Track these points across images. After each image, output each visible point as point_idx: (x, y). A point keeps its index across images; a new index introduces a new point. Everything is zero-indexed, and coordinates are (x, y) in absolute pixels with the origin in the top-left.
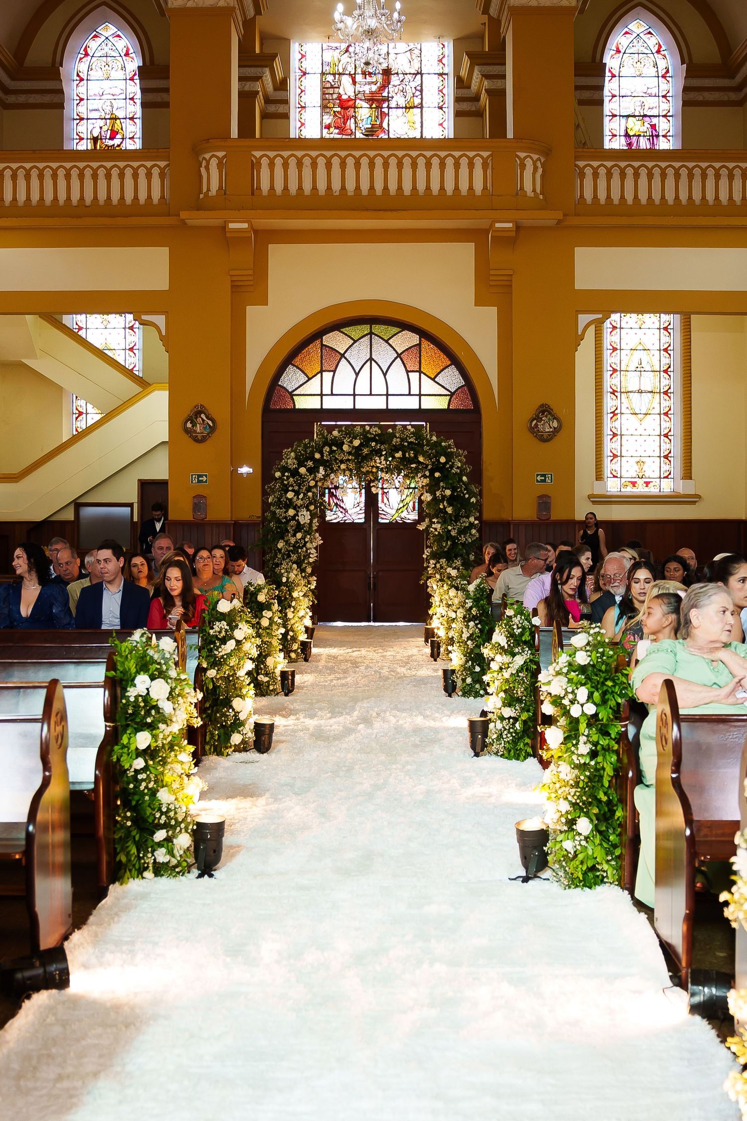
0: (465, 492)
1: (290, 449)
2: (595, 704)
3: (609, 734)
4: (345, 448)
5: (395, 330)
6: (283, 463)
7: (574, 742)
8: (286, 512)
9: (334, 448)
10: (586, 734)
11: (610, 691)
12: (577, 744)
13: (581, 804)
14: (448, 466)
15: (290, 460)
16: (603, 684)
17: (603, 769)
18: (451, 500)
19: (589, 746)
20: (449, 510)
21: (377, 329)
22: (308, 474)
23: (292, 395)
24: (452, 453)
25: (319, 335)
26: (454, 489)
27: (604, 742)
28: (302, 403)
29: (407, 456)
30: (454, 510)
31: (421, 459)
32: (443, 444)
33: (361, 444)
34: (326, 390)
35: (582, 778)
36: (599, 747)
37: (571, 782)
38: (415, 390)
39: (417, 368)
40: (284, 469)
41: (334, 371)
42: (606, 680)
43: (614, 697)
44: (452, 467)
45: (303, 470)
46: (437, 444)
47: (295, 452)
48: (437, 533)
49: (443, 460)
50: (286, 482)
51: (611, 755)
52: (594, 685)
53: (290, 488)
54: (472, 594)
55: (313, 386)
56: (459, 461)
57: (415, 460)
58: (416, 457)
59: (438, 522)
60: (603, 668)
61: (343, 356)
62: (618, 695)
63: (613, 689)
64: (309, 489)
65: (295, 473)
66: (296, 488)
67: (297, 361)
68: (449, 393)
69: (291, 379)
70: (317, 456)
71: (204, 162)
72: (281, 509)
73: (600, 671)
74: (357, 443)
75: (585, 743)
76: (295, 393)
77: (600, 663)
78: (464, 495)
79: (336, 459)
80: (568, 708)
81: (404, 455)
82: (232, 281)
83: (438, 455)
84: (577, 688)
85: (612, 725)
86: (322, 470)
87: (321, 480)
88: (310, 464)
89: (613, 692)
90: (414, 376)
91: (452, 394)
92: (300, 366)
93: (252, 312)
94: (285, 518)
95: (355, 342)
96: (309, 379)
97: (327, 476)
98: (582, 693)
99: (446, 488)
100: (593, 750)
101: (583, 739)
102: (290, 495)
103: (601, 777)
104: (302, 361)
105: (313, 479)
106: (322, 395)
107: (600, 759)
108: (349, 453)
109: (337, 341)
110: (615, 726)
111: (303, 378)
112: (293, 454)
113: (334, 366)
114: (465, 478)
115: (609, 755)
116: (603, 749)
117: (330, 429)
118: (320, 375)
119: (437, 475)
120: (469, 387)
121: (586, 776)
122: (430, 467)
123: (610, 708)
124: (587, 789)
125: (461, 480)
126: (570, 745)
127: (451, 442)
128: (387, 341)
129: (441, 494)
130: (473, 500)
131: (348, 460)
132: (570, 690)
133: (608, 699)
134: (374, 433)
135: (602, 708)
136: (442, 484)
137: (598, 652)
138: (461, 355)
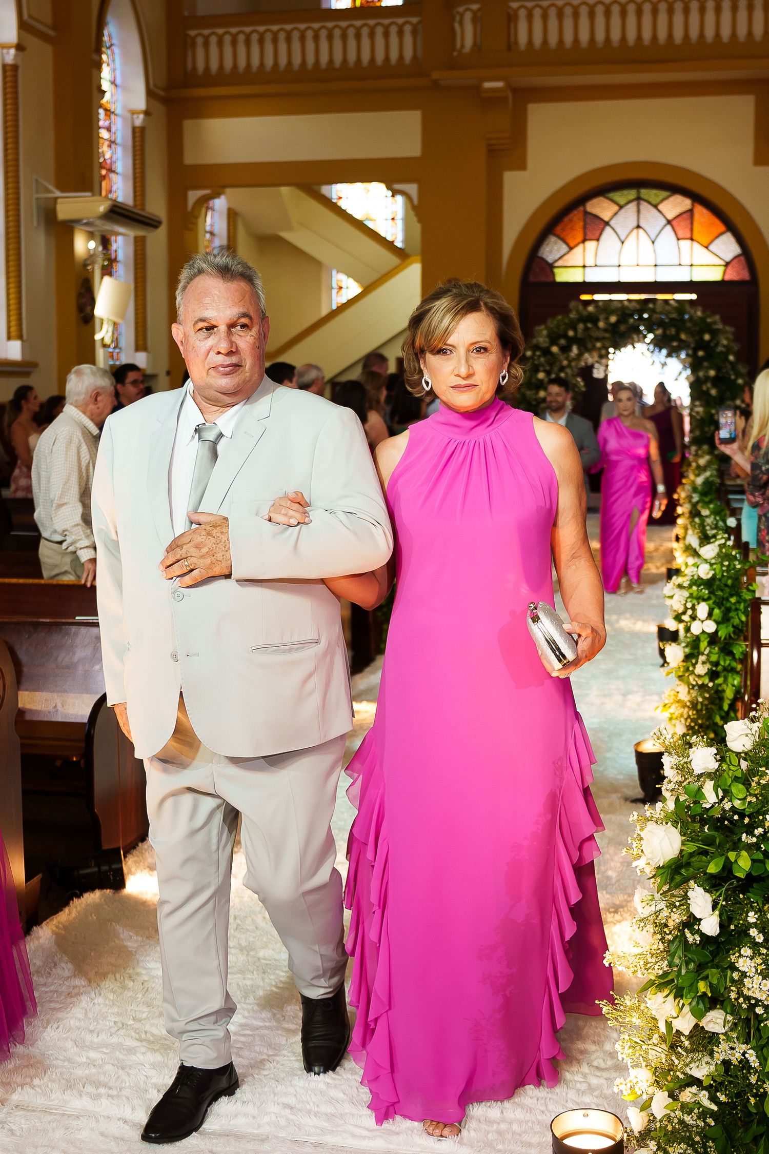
0: (732, 373)
1: (543, 327)
2: (715, 621)
3: (731, 654)
4: (601, 324)
5: (665, 194)
6: (534, 341)
7: (694, 661)
8: (537, 393)
9: (589, 325)
10: (706, 653)
11: (733, 607)
12: (696, 663)
13: (696, 728)
14: (712, 344)
15: (542, 336)
16: (727, 600)
17: (724, 691)
18: (716, 381)
19: (708, 666)
20: (713, 392)
21: (644, 192)
22: (560, 353)
23: (551, 266)
24: (718, 330)
25: (582, 200)
26: (718, 369)
27: (726, 662)
28: (563, 276)
29: (668, 332)
30: (718, 392)
31: (683, 336)
32: (709, 320)
33: (618, 322)
34: (590, 262)
35: (700, 699)
36: (719, 668)
37: (688, 704)
38: (686, 261)
39: (689, 235)
40: (536, 347)
41: (598, 240)
42: (732, 596)
43: (738, 615)
44: (717, 345)
45: (555, 349)
46: (703, 319)
47: (547, 328)
48: (698, 417)
49: (707, 337)
50: (536, 362)
51: (735, 676)
52: (717, 601)
53: (541, 369)
54: (700, 488)
55: (577, 256)
56: (727, 339)
57: (676, 337)
58: (678, 334)
59: (701, 406)
60: (730, 582)
61: (607, 223)
62: (743, 613)
63: (738, 606)
64: (562, 369)
65: (546, 352)
66: (548, 368)
67: (558, 229)
68: (723, 263)
69: (552, 250)
70: (571, 333)
71: (458, 18)
72: (530, 389)
73: (726, 585)
74: (613, 319)
75: (704, 663)
76: (556, 264)
77: (726, 578)
78: (730, 375)
79: (590, 337)
80: (689, 624)
81: (664, 332)
82: (489, 145)
83: (701, 333)
84: (699, 603)
85: (737, 644)
86: (575, 350)
87: (574, 359)
88: (563, 342)
89: (737, 610)
90: (685, 244)
91: (727, 264)
92: (562, 236)
93: (510, 178)
94: (536, 400)
95: (621, 207)
96: (571, 249)
97: (580, 355)
98: (703, 609)
99: (711, 368)
100: (714, 671)
101: (702, 658)
102: (541, 375)
103: (721, 699)
104: (563, 230)
105: (567, 358)
106: (584, 266)
107: (720, 681)
108: (605, 330)
109: (601, 208)
110: (740, 645)
111: (564, 248)
112: (545, 332)
113: (597, 234)
114: (731, 358)
115: (732, 676)
116: (725, 669)
117: (587, 303)
118: (581, 246)
119: (701, 353)
120: (746, 255)
121: (704, 698)
122: (693, 345)
123: (733, 626)
124: (704, 712)
125: (727, 359)
126: (689, 664)
127: (717, 318)
128: (656, 206)
129: (705, 376)
130: (740, 381)
131: (604, 338)
132: (689, 605)
133: (733, 618)
134: (632, 308)
135: (723, 627)
136: (706, 364)
137: (722, 565)
138: (737, 220)
